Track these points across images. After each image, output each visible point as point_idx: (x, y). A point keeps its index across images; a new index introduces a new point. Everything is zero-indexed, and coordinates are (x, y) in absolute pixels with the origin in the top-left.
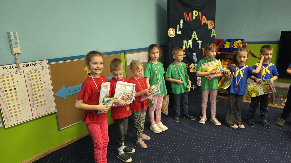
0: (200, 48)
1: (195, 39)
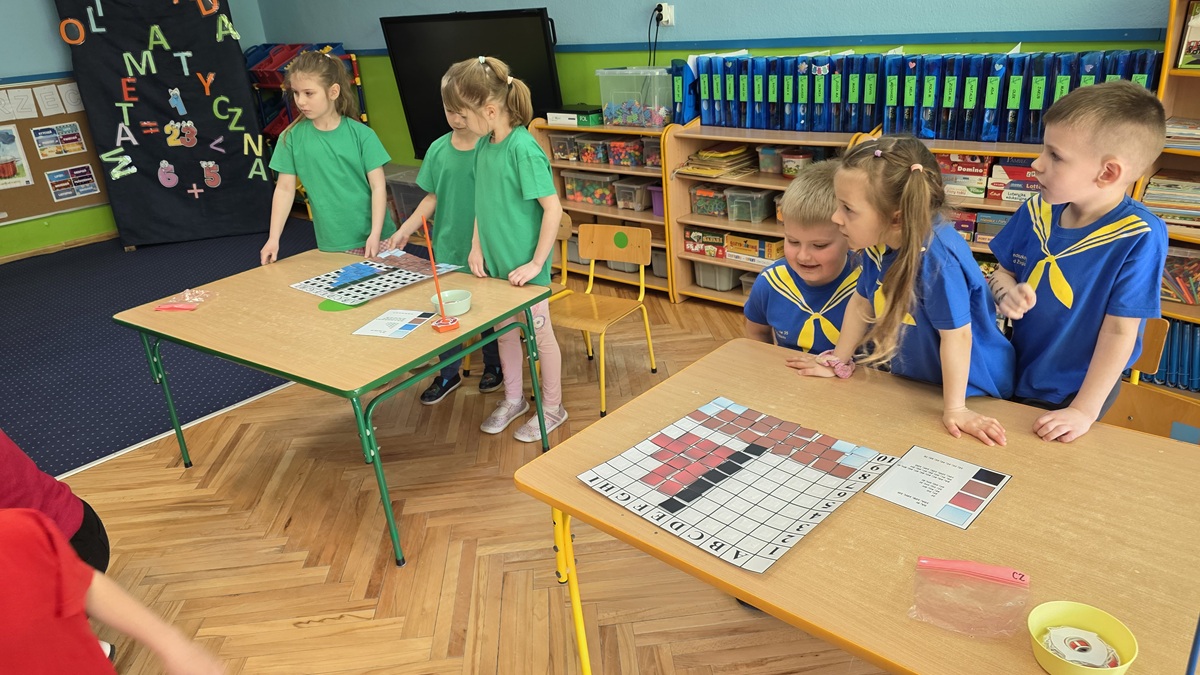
0: (187, 73)
1: (161, 46)
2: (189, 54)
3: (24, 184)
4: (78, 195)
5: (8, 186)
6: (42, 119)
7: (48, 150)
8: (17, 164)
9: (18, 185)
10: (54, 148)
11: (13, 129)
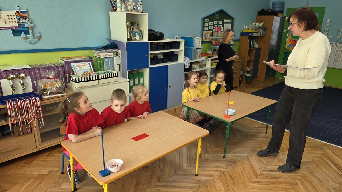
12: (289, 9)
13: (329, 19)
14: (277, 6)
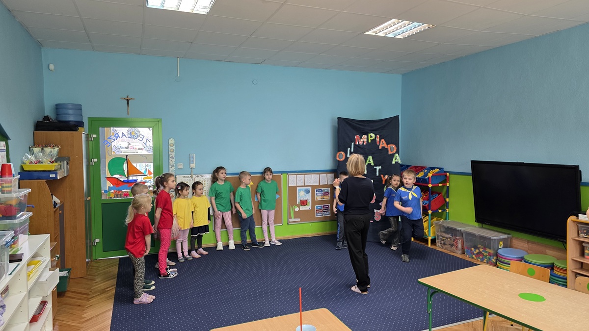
0: (377, 174)
1: (370, 164)
2: (380, 167)
3: (308, 209)
4: (324, 216)
5: (303, 209)
6: (319, 186)
7: (319, 197)
8: (308, 201)
9: (306, 209)
10: (320, 197)
11: (310, 188)
12: (91, 120)
13: (171, 139)
14: (70, 112)
